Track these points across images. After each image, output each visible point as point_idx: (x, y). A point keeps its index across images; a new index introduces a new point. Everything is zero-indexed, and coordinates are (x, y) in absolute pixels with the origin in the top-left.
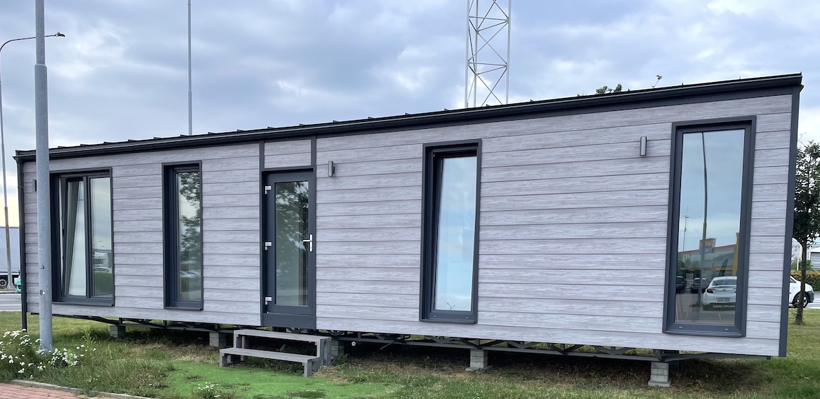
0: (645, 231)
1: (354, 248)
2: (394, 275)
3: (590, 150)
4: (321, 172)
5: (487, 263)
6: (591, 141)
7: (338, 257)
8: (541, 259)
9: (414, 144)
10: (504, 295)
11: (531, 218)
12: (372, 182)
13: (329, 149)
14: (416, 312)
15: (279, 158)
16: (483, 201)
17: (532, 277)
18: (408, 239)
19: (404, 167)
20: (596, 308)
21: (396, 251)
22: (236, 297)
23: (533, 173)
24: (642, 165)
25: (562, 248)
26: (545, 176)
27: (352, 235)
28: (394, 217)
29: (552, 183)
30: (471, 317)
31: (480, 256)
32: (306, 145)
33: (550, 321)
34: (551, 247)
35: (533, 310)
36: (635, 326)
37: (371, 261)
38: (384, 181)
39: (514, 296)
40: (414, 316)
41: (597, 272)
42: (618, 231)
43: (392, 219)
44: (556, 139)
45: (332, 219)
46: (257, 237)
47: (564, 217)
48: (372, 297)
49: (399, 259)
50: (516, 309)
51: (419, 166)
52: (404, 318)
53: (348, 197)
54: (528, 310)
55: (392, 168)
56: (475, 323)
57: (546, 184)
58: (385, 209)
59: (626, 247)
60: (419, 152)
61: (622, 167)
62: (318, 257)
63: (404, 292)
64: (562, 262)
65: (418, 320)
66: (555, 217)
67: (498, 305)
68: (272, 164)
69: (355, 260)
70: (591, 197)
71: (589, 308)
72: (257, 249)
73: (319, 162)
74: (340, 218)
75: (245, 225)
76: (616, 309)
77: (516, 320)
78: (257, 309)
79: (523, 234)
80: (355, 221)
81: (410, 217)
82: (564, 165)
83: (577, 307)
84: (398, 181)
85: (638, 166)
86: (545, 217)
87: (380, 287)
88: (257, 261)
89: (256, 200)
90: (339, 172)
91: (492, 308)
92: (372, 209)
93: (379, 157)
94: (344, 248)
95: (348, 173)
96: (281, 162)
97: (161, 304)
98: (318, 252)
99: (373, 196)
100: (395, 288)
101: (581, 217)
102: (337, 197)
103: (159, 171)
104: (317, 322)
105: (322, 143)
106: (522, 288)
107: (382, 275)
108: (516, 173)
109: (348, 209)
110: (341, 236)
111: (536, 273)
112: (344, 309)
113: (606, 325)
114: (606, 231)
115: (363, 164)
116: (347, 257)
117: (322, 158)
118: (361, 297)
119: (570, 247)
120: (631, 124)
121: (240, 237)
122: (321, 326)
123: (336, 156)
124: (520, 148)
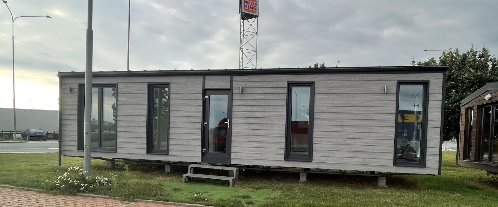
0: (386, 124)
1: (252, 127)
2: (272, 139)
3: (363, 89)
4: (235, 91)
5: (317, 135)
6: (363, 85)
7: (243, 131)
8: (342, 134)
10: (325, 149)
11: (337, 116)
12: (262, 97)
13: (240, 81)
14: (283, 156)
15: (213, 84)
17: (338, 141)
18: (279, 123)
19: (278, 91)
20: (366, 155)
21: (273, 129)
23: (338, 97)
24: (385, 97)
25: (352, 129)
26: (343, 99)
27: (251, 121)
28: (272, 113)
29: (346, 102)
31: (314, 132)
32: (228, 78)
33: (345, 160)
34: (346, 129)
35: (338, 156)
36: (382, 162)
37: (260, 132)
38: (268, 97)
40: (282, 158)
41: (366, 140)
42: (374, 123)
43: (271, 114)
44: (349, 83)
45: (240, 113)
47: (352, 117)
48: (261, 149)
49: (274, 132)
50: (330, 155)
52: (277, 159)
53: (249, 103)
54: (336, 156)
55: (272, 91)
56: (311, 162)
57: (344, 102)
58: (268, 109)
59: (378, 130)
61: (376, 97)
62: (233, 130)
63: (276, 147)
65: (284, 160)
66: (348, 116)
67: (322, 154)
68: (209, 86)
69: (252, 132)
70: (364, 109)
71: (362, 155)
74: (245, 112)
75: (194, 114)
76: (374, 156)
77: (330, 160)
78: (199, 154)
79: (334, 123)
80: (252, 114)
81: (280, 113)
82: (352, 95)
83: (357, 155)
84: (274, 97)
85: (383, 97)
86: (343, 116)
87: (265, 145)
89: (200, 103)
90: (246, 91)
91: (319, 155)
92: (261, 109)
93: (265, 86)
94: (246, 126)
95: (249, 92)
96: (214, 86)
97: (144, 151)
99: (262, 103)
100: (272, 145)
101: (359, 117)
102: (244, 103)
103: (146, 87)
105: (236, 78)
106: (333, 146)
107: (266, 139)
108: (331, 97)
109: (249, 109)
110: (245, 121)
111: (340, 140)
113: (370, 162)
114: (370, 123)
115: (257, 89)
116: (248, 130)
117: (235, 85)
118: (255, 149)
119: (354, 129)
120: (380, 80)
121: (190, 120)
122: (233, 162)
123: (243, 84)
124: (333, 86)
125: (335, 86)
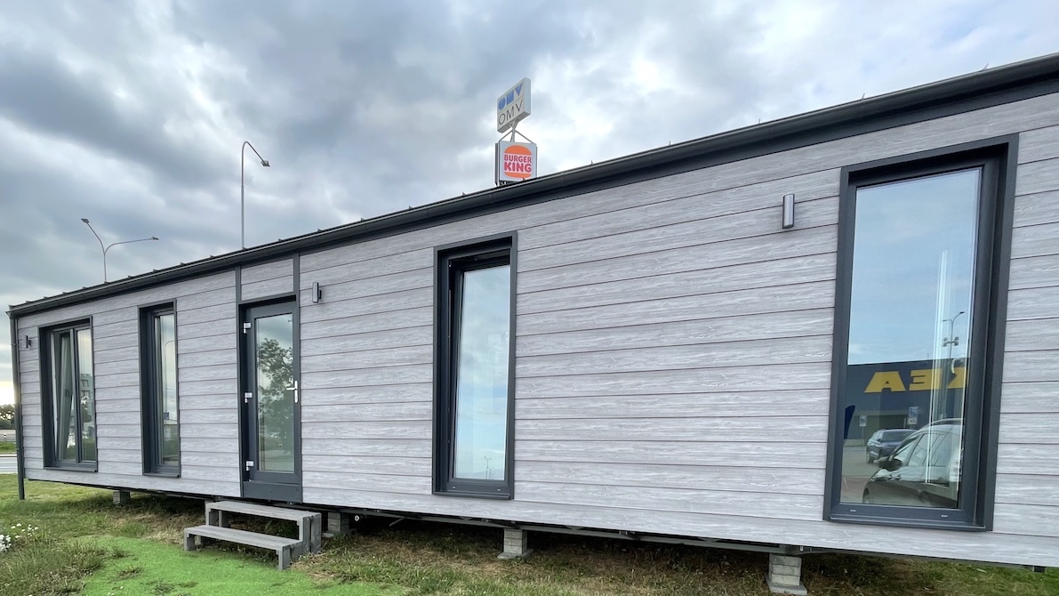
1: (347, 396)
2: (397, 431)
3: (688, 229)
4: (306, 299)
5: (527, 411)
6: (692, 215)
7: (327, 409)
8: (611, 403)
9: (422, 247)
10: (554, 458)
11: (593, 341)
12: (368, 306)
13: (315, 268)
14: (427, 482)
15: (258, 286)
16: (520, 321)
17: (598, 430)
18: (415, 380)
19: (409, 281)
20: (704, 478)
21: (400, 398)
22: (214, 461)
23: (597, 273)
24: (785, 243)
25: (644, 385)
26: (615, 276)
27: (344, 379)
28: (397, 351)
29: (626, 285)
30: (504, 490)
31: (517, 401)
32: (286, 266)
33: (627, 497)
34: (627, 384)
35: (598, 480)
36: (773, 507)
37: (369, 412)
38: (383, 304)
39: (569, 459)
40: (425, 488)
41: (705, 422)
42: (738, 354)
43: (395, 355)
44: (633, 218)
45: (319, 359)
46: (234, 387)
47: (647, 338)
48: (371, 462)
49: (404, 409)
50: (572, 478)
51: (429, 279)
52: (412, 490)
53: (338, 328)
54: (590, 479)
55: (393, 284)
56: (511, 498)
57: (617, 288)
58: (385, 341)
59: (754, 379)
60: (429, 259)
62: (304, 410)
63: (410, 454)
64: (647, 407)
65: (430, 492)
66: (634, 338)
67: (544, 473)
68: (249, 295)
69: (348, 411)
70: (693, 302)
71: (690, 478)
72: (234, 402)
73: (303, 286)
74: (329, 357)
75: (222, 373)
76: (738, 480)
77: (573, 495)
78: (236, 476)
79: (583, 366)
80: (347, 360)
81: (419, 351)
82: (647, 257)
83: (671, 476)
84: (402, 302)
85: (776, 246)
86: (616, 339)
88: (235, 417)
89: (233, 341)
90: (329, 295)
91: (536, 477)
92: (368, 342)
93: (376, 272)
94: (334, 397)
95: (338, 298)
96: (260, 291)
97: (139, 469)
98: (303, 403)
99: (369, 326)
100: (398, 449)
101: (677, 336)
102: (325, 330)
103: (135, 315)
104: (304, 494)
105: (308, 261)
106: (580, 447)
107: (382, 431)
108: (569, 276)
109: (338, 345)
110: (331, 380)
111: (604, 425)
112: (335, 477)
113: (719, 506)
114: (720, 356)
115: (357, 284)
116: (338, 407)
117: (307, 281)
119: (658, 384)
121: (216, 388)
122: (308, 498)
123: (321, 277)
124: (576, 237)
125: (584, 237)
